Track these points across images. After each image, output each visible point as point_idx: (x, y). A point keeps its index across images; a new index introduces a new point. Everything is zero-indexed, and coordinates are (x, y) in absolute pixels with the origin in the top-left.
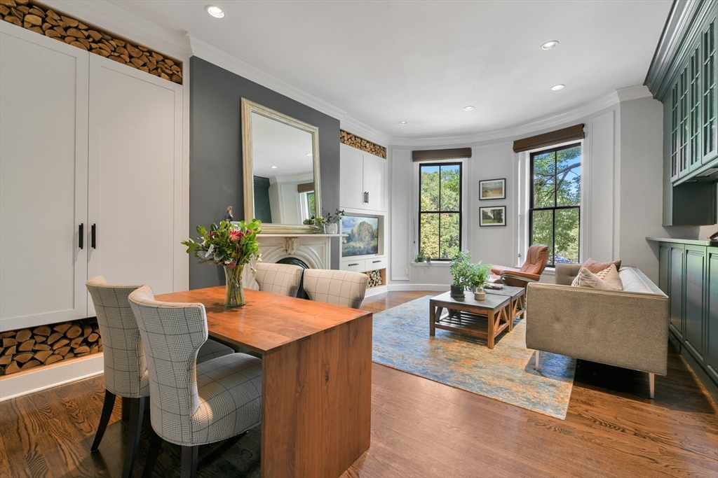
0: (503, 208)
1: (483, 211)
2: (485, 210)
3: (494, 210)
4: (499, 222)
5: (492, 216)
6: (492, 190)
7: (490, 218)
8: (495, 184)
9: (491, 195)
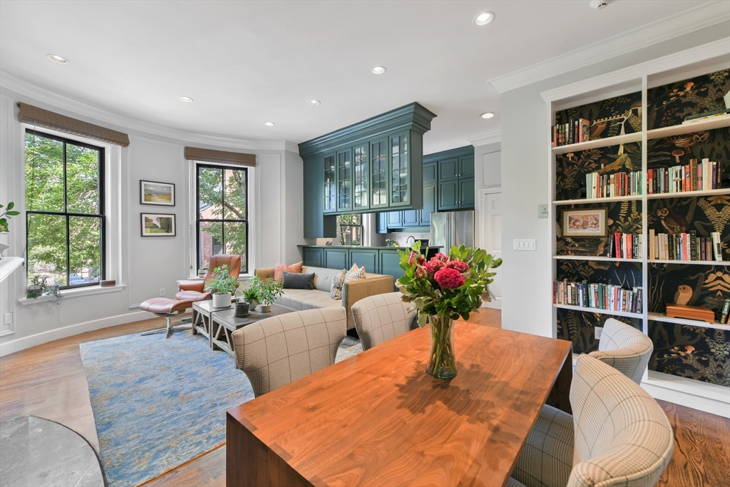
0: (173, 217)
1: (146, 218)
2: (150, 217)
3: (161, 218)
4: (167, 232)
5: (159, 225)
6: (158, 194)
7: (155, 226)
8: (161, 187)
9: (157, 200)
